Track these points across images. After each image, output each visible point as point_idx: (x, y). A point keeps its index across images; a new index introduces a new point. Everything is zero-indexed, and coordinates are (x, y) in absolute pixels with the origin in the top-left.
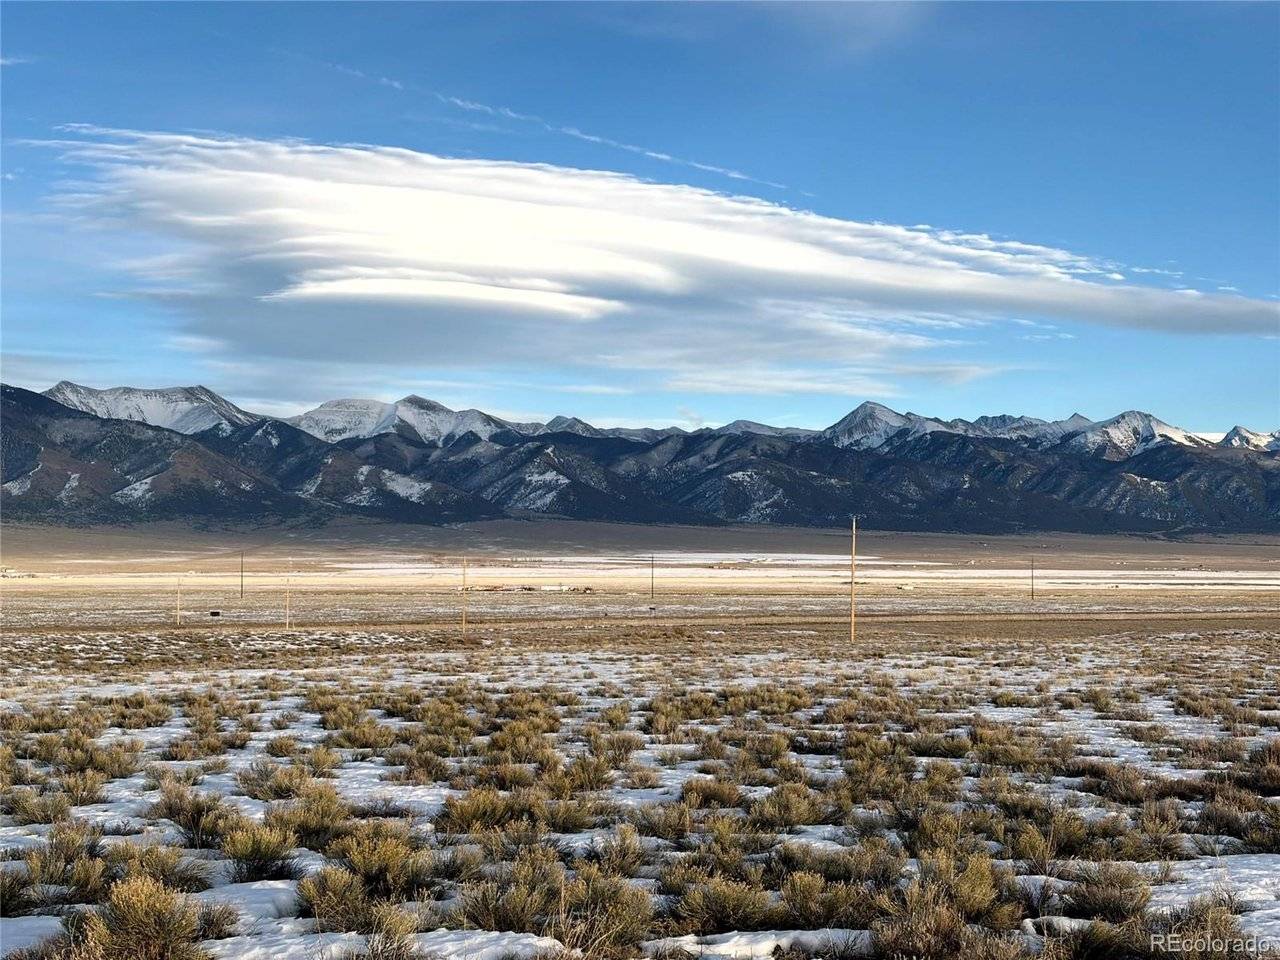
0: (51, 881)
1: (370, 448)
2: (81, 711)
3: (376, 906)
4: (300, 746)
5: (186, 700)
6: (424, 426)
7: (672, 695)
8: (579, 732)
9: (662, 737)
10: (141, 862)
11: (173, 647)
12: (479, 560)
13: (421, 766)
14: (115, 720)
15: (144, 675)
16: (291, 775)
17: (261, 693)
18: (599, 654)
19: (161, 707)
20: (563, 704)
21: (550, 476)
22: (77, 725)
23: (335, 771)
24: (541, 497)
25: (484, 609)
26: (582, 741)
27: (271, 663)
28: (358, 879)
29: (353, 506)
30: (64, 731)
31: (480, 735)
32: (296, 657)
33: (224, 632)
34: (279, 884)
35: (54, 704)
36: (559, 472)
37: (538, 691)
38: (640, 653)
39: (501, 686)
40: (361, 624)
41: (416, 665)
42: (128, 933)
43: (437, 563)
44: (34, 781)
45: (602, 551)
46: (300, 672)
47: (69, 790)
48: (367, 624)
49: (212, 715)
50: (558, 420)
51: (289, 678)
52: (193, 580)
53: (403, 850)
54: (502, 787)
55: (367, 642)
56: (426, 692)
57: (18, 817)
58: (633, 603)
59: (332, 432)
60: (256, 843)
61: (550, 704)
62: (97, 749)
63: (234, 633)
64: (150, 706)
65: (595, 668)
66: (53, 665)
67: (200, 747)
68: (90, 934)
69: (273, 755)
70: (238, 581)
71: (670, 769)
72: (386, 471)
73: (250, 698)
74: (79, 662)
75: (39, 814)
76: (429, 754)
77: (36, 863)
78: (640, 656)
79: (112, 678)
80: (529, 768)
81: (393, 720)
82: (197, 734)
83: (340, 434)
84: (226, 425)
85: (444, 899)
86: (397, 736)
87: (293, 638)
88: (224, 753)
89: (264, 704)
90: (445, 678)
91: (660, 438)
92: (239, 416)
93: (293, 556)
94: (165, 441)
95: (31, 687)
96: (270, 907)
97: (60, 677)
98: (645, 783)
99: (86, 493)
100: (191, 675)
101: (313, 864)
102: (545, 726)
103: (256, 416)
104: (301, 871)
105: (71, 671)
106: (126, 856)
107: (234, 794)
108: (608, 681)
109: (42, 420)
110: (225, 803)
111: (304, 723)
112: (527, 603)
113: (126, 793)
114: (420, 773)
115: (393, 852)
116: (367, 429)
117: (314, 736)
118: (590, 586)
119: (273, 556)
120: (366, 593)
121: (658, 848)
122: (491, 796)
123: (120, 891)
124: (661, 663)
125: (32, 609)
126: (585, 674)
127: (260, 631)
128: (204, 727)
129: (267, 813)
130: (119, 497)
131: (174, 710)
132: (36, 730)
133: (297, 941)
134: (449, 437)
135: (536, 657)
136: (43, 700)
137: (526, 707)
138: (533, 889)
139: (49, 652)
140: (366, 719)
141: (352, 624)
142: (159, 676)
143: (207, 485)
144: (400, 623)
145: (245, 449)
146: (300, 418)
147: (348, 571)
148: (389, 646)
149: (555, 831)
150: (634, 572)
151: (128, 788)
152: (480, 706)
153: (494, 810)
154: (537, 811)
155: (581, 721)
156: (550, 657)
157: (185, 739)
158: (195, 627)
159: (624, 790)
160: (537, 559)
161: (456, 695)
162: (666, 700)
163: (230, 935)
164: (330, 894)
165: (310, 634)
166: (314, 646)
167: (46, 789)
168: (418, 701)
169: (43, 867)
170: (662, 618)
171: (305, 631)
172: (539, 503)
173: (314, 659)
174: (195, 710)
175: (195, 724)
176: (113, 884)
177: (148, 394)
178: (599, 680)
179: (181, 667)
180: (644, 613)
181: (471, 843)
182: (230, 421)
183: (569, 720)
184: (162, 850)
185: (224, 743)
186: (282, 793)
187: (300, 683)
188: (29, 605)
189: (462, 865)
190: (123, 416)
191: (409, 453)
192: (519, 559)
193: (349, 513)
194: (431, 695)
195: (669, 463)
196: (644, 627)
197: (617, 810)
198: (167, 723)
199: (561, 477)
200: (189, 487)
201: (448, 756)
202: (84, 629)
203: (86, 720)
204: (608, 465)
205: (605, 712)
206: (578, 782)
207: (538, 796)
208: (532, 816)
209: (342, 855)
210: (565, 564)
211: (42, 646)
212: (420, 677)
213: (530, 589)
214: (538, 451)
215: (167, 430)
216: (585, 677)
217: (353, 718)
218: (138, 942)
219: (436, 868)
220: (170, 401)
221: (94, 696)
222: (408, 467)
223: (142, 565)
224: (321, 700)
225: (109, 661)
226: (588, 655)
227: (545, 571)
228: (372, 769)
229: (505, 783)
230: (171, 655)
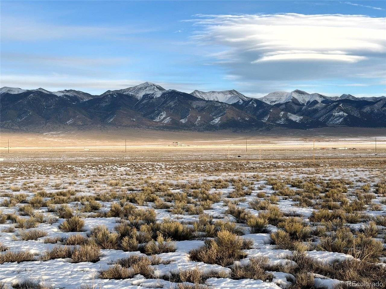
0: (200, 231)
1: (284, 106)
2: (204, 183)
3: (294, 242)
4: (266, 195)
5: (232, 181)
6: (300, 99)
7: (384, 182)
8: (354, 193)
9: (381, 195)
10: (225, 227)
11: (228, 166)
12: (318, 140)
13: (304, 202)
14: (214, 186)
15: (221, 174)
16: (265, 203)
17: (254, 179)
18: (359, 169)
19: (226, 183)
20: (348, 184)
21: (341, 113)
22: (203, 187)
23: (278, 203)
24: (338, 120)
25: (320, 155)
26: (355, 195)
27: (256, 171)
28: (288, 234)
29: (279, 124)
30: (200, 189)
31: (322, 193)
32: (264, 169)
33: (242, 162)
34: (264, 235)
35: (196, 182)
36: (344, 112)
37: (339, 180)
38: (373, 169)
39: (327, 178)
40: (282, 159)
41: (300, 172)
42: (223, 246)
43: (305, 141)
44: (193, 203)
45: (359, 136)
46: (265, 173)
47: (203, 205)
48: (284, 159)
49: (241, 185)
50: (344, 95)
51: (262, 175)
52: (233, 146)
53: (301, 226)
54: (330, 209)
55: (284, 165)
56: (304, 180)
57: (189, 213)
58: (369, 153)
59: (272, 102)
60: (257, 223)
61: (344, 184)
62: (209, 194)
63: (245, 162)
64: (223, 183)
65: (357, 173)
66: (195, 171)
67: (238, 194)
68: (212, 246)
69: (259, 197)
70: (245, 147)
71: (385, 205)
72: (288, 113)
73: (251, 181)
74: (202, 170)
75: (195, 212)
76: (306, 198)
77: (196, 225)
78: (372, 170)
79: (212, 174)
80: (338, 204)
81: (294, 188)
82: (237, 191)
83: (275, 102)
84: (241, 101)
85: (315, 242)
86: (296, 193)
87: (262, 164)
88: (245, 196)
89: (255, 183)
90: (309, 176)
91: (378, 100)
92: (245, 98)
93: (262, 139)
94: (224, 106)
95: (190, 177)
96: (262, 241)
97: (197, 174)
98: (377, 209)
99: (203, 122)
100: (234, 174)
101: (274, 230)
102: (343, 191)
103: (250, 98)
104: (270, 231)
105: (200, 172)
106: (220, 225)
107: (248, 208)
108: (362, 177)
109: (190, 101)
110: (246, 210)
111: (267, 188)
112: (334, 153)
113: (218, 207)
114: (304, 204)
115: (298, 227)
116: (283, 101)
117: (271, 192)
118: (355, 148)
119: (255, 139)
120: (283, 150)
121: (383, 229)
122: (327, 211)
123: (220, 234)
124: (380, 172)
125: (189, 155)
126: (354, 175)
127: (252, 161)
128: (238, 189)
129: (259, 214)
130: (211, 123)
131: (230, 184)
132: (192, 189)
133: (271, 251)
134: (309, 102)
135: (338, 170)
136: (193, 181)
137: (336, 185)
138: (343, 240)
139: (194, 167)
140: (286, 187)
141: (279, 159)
142: (224, 174)
143: (236, 119)
144: (294, 159)
145: (247, 108)
146: (263, 98)
147: (278, 144)
148: (291, 166)
149: (348, 223)
150: (370, 143)
151: (219, 205)
152: (321, 184)
153: (328, 216)
154: (342, 217)
155: (354, 190)
156: (343, 170)
157: (233, 192)
158: (234, 160)
159: (370, 211)
160: (337, 139)
161: (313, 181)
162: (382, 183)
163: (251, 249)
164: (280, 238)
165: (267, 162)
166: (268, 166)
167: (196, 205)
168: (301, 182)
169: (198, 226)
170: (379, 158)
171: (265, 162)
172: (338, 122)
173: (268, 170)
174: (235, 184)
175: (236, 188)
176: (218, 232)
177: (219, 93)
178: (359, 177)
179: (230, 172)
180: (373, 156)
181: (321, 225)
182: (242, 100)
183: (350, 189)
184: (230, 223)
185: (245, 193)
186: (263, 208)
187: (265, 177)
188: (188, 154)
189: (320, 231)
190: (212, 99)
191: (296, 107)
192: (331, 139)
193: (278, 126)
194: (305, 181)
195: (381, 108)
196: (373, 161)
197: (368, 217)
198: (228, 187)
199: (345, 113)
200: (231, 119)
201: (312, 199)
202: (203, 161)
203: (206, 186)
204: (361, 109)
205: (362, 187)
206: (354, 208)
207: (342, 212)
208: (340, 218)
209: (283, 227)
210: (346, 141)
211: (192, 165)
212: (301, 175)
213: (335, 149)
214: (337, 105)
215: (225, 103)
216: (354, 176)
217: (282, 187)
218: (226, 249)
219: (311, 232)
220: (225, 95)
221: (207, 179)
222: (295, 111)
223: (218, 142)
224: (272, 182)
225: (210, 170)
226: (355, 169)
227: (340, 143)
228: (289, 202)
229: (331, 207)
230: (227, 168)
